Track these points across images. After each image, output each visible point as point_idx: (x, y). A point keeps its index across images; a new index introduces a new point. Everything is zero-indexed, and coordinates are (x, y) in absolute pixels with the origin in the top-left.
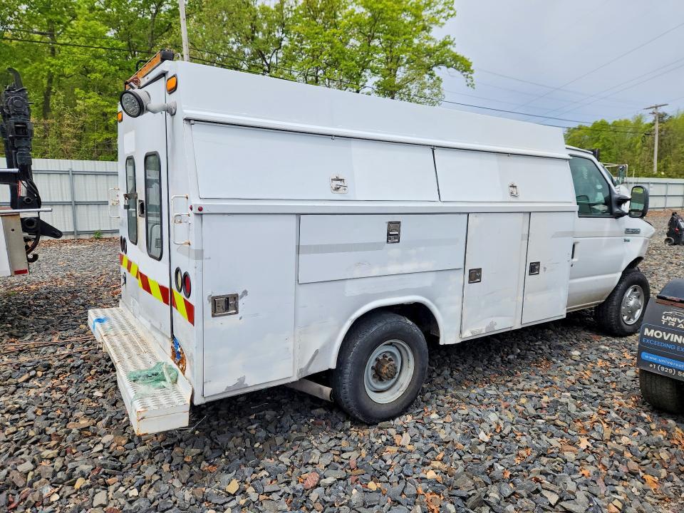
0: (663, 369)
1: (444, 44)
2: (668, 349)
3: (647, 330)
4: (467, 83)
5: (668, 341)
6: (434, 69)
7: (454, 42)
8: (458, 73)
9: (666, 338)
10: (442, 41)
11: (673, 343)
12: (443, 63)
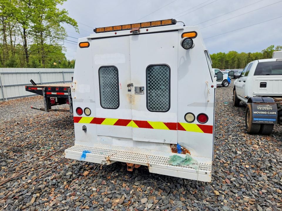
0: (260, 121)
1: (63, 12)
2: (261, 116)
3: (254, 112)
4: (76, 31)
5: (261, 114)
6: (60, 23)
7: (67, 12)
8: (72, 26)
9: (260, 113)
10: (62, 11)
11: (262, 114)
12: (65, 21)
